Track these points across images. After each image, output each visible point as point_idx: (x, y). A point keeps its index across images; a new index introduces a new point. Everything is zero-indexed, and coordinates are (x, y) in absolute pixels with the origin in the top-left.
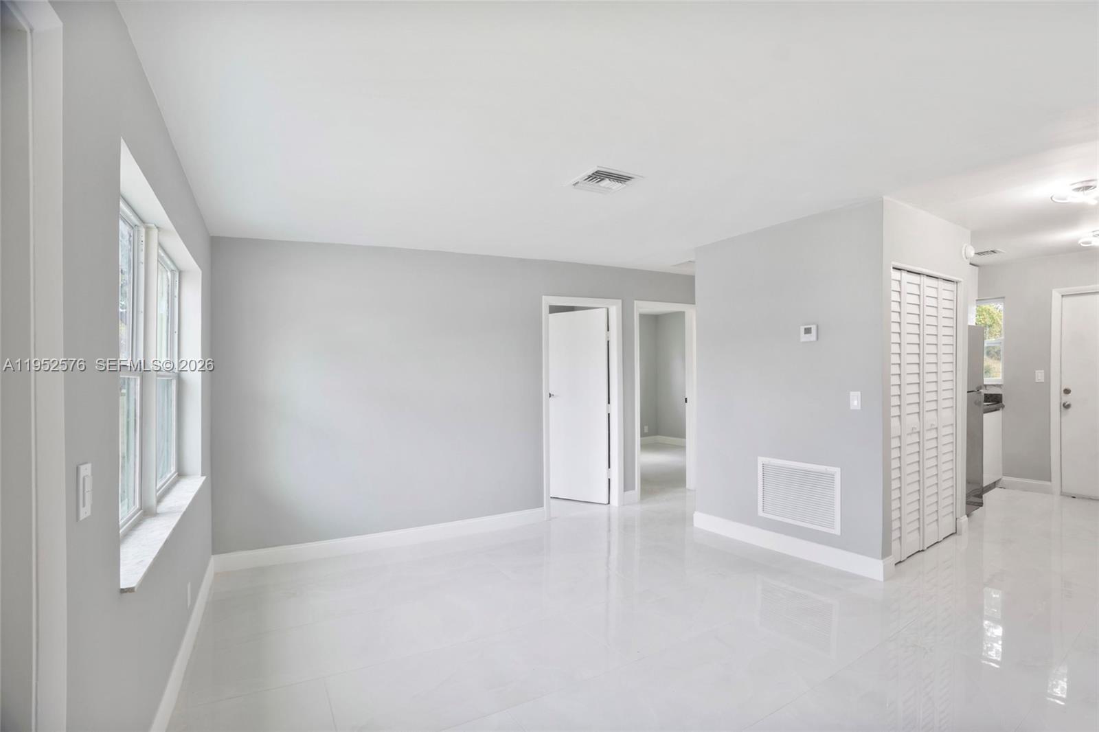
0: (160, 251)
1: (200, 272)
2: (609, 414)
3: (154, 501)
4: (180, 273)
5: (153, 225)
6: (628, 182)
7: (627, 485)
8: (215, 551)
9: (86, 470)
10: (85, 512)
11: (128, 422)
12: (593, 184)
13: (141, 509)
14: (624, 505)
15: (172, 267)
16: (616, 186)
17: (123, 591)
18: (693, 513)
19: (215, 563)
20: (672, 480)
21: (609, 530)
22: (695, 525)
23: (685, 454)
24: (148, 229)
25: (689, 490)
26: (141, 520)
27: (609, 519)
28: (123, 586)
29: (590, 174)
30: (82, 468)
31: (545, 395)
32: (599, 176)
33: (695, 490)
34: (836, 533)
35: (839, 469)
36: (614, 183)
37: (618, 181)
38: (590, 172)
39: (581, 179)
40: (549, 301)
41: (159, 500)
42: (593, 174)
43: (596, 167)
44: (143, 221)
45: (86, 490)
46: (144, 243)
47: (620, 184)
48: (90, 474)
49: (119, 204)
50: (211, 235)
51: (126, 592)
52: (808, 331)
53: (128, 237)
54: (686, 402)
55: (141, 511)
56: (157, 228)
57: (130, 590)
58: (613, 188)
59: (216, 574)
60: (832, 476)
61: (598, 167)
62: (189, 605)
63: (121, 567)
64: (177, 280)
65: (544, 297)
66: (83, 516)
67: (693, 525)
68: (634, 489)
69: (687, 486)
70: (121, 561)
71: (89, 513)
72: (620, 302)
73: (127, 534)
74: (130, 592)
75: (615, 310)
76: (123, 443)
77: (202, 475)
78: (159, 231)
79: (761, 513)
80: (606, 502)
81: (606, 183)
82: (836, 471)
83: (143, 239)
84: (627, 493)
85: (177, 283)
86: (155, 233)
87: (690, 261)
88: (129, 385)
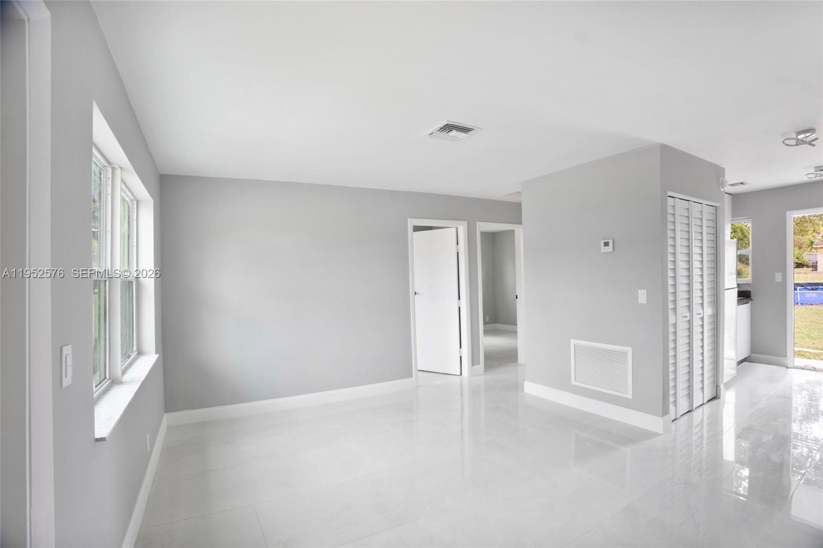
0: (123, 186)
1: (152, 201)
2: (459, 308)
3: (120, 373)
4: (137, 201)
5: (117, 166)
6: (470, 133)
7: (474, 361)
8: (167, 410)
9: (67, 350)
10: (67, 381)
11: (99, 314)
12: (444, 134)
13: (110, 379)
14: (472, 376)
15: (132, 197)
16: (461, 135)
17: (97, 440)
18: (524, 382)
19: (167, 419)
20: (507, 357)
21: (462, 395)
22: (525, 391)
23: (516, 338)
24: (113, 169)
25: (521, 365)
26: (110, 387)
27: (461, 387)
28: (97, 436)
29: (442, 126)
30: (65, 349)
31: (411, 293)
32: (448, 128)
33: (525, 365)
34: (629, 397)
35: (631, 348)
36: (459, 133)
37: (462, 131)
38: (442, 125)
39: (435, 130)
40: (412, 222)
41: (124, 372)
42: (444, 126)
43: (446, 121)
44: (110, 163)
45: (68, 365)
46: (110, 180)
47: (464, 134)
48: (70, 353)
49: (92, 150)
50: (160, 173)
51: (99, 441)
52: (606, 244)
53: (99, 175)
54: (517, 298)
55: (110, 381)
56: (121, 168)
57: (102, 439)
58: (459, 137)
59: (169, 427)
60: (625, 354)
61: (447, 121)
62: (148, 450)
63: (95, 423)
64: (135, 207)
65: (409, 220)
66: (65, 384)
67: (523, 391)
68: (479, 364)
69: (519, 361)
70: (95, 418)
71: (70, 382)
72: (466, 222)
73: (99, 398)
74: (103, 441)
75: (462, 229)
76: (95, 329)
77: (156, 353)
78: (122, 170)
79: (573, 382)
80: (459, 374)
81: (454, 133)
82: (629, 350)
83: (110, 176)
84: (474, 367)
85: (136, 209)
86: (118, 172)
87: (518, 192)
88: (99, 286)
